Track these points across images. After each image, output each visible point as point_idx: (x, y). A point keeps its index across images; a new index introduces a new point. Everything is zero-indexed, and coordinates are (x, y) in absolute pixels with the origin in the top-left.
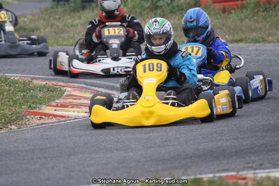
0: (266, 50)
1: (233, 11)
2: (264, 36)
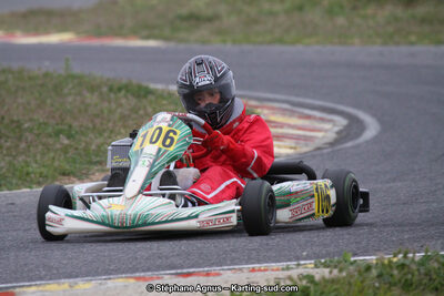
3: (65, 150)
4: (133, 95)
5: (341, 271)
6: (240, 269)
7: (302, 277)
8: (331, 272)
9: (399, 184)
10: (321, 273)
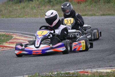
0: (96, 19)
1: (82, 3)
2: (95, 13)
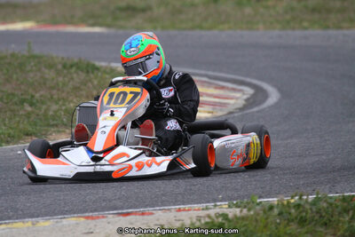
3: (28, 115)
4: (82, 71)
5: (249, 210)
6: (169, 210)
7: (218, 215)
8: (241, 211)
9: (295, 141)
10: (234, 212)
